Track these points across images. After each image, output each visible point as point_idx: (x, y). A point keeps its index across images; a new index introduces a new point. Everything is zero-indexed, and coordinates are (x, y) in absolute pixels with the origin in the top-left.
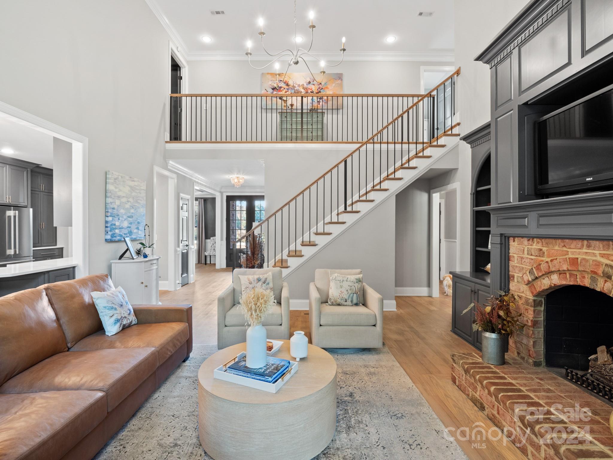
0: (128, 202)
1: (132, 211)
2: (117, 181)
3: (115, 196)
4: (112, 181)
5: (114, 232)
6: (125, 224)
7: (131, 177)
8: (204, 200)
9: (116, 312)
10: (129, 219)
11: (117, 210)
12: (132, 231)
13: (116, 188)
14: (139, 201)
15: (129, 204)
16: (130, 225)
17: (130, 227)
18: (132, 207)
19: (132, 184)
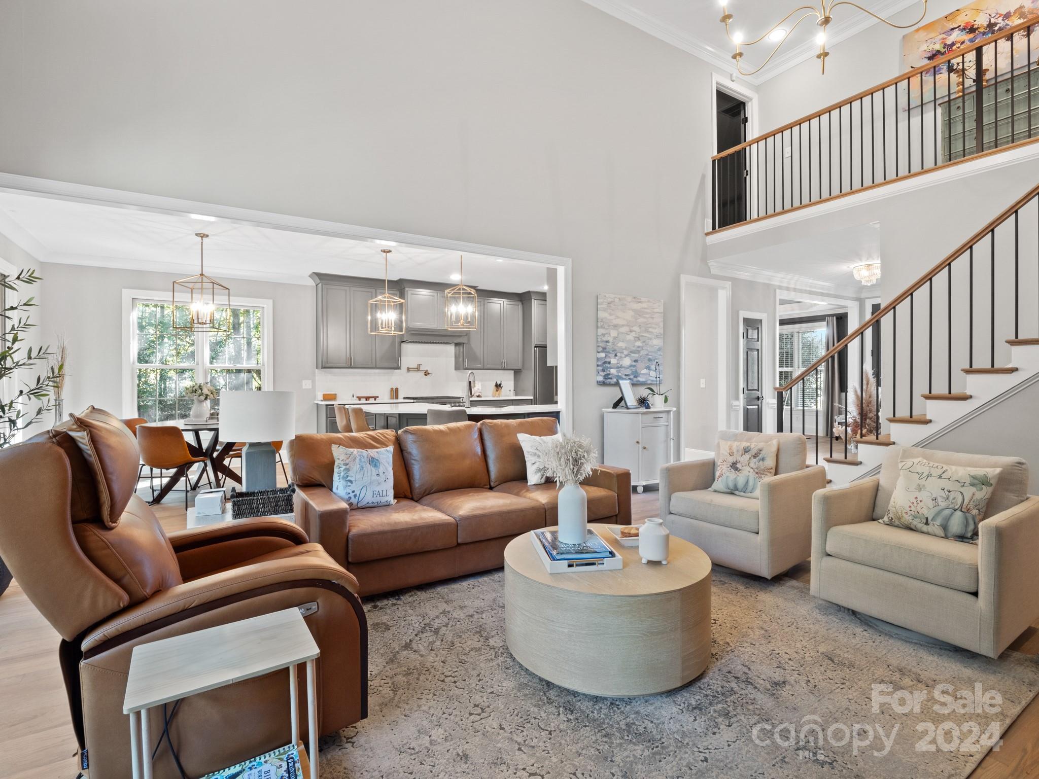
0: (631, 331)
1: (639, 344)
2: (611, 305)
3: (609, 326)
4: (604, 306)
5: (608, 372)
6: (627, 362)
7: (635, 298)
8: (837, 318)
9: (538, 460)
10: (633, 355)
11: (613, 344)
12: (639, 371)
13: (611, 314)
14: (650, 330)
15: (633, 334)
16: (634, 364)
17: (634, 366)
18: (638, 338)
19: (637, 306)
